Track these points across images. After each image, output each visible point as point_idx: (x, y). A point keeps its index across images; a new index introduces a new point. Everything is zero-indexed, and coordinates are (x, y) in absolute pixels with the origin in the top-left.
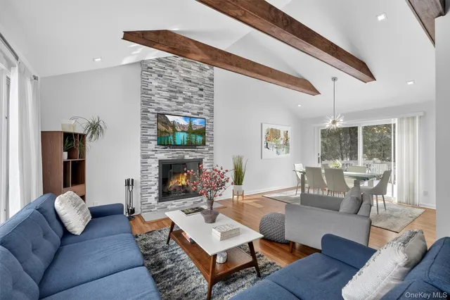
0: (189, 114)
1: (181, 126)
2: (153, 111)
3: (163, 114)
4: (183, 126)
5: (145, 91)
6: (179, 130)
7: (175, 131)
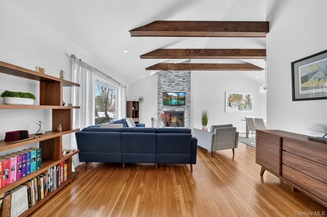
0: (178, 91)
1: (173, 96)
2: (162, 91)
3: (166, 92)
4: (175, 97)
5: (159, 84)
7: (171, 99)
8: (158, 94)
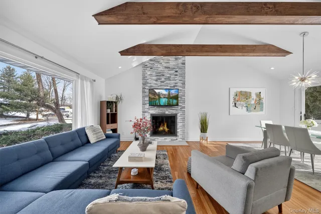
0: (168, 88)
1: (163, 95)
2: (147, 88)
3: (153, 89)
4: (165, 95)
5: (144, 78)
6: (162, 97)
7: (160, 98)
8: (143, 92)
